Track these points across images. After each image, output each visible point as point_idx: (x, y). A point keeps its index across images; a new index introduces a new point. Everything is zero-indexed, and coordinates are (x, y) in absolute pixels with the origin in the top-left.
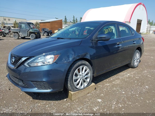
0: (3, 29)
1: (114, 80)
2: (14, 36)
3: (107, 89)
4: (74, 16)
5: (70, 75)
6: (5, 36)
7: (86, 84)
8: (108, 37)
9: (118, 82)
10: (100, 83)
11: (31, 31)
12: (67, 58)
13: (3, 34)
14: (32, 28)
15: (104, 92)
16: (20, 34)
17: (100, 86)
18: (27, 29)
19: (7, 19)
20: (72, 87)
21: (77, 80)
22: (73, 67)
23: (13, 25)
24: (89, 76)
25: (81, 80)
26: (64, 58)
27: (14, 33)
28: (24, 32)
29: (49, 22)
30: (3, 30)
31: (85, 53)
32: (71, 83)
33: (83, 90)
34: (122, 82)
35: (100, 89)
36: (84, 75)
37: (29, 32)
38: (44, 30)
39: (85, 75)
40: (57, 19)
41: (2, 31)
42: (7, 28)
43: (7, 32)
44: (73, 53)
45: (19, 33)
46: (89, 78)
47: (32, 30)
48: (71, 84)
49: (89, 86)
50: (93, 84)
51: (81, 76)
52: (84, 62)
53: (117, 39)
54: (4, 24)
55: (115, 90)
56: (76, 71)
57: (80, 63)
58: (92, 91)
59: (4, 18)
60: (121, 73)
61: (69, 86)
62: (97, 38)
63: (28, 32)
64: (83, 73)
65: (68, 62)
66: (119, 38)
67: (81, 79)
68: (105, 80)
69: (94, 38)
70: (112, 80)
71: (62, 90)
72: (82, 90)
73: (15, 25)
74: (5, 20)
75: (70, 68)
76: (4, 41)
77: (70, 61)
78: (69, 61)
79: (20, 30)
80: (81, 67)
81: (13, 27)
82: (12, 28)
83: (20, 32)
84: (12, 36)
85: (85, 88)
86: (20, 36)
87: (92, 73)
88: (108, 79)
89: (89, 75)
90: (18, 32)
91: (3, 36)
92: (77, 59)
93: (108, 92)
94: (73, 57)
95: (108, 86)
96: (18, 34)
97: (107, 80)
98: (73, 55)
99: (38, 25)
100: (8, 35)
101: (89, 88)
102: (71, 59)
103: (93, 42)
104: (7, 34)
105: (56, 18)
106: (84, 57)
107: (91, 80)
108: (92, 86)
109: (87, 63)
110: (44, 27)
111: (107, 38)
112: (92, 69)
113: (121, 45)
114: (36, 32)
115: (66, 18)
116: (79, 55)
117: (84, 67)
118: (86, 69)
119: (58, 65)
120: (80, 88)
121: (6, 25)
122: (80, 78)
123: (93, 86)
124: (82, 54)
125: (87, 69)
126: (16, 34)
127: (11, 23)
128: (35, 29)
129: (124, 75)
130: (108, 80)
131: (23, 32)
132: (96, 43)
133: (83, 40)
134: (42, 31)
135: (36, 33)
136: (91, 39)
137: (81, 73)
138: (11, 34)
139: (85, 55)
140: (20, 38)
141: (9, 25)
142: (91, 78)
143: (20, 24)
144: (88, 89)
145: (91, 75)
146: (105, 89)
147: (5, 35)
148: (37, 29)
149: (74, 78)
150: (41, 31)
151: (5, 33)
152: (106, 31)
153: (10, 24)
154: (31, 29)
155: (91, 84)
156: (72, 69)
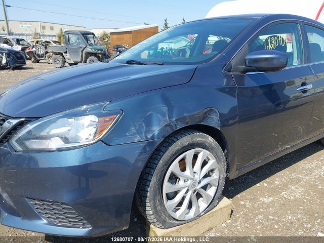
0: (33, 47)
1: (284, 187)
2: (55, 60)
3: (266, 217)
5: (154, 180)
6: (38, 62)
7: (203, 204)
8: (279, 58)
9: (296, 192)
10: (244, 193)
11: (89, 49)
12: (143, 124)
13: (34, 56)
14: (91, 45)
15: (259, 227)
16: (67, 56)
17: (244, 206)
18: (80, 46)
19: (48, 26)
20: (160, 217)
21: (176, 193)
22: (164, 153)
23: (56, 39)
24: (215, 179)
25: (190, 193)
26: (135, 127)
27: (56, 54)
28: (75, 51)
29: (130, 32)
30: (34, 49)
31: (205, 111)
32: (155, 204)
33: (194, 222)
34: (309, 195)
35: (244, 214)
36: (198, 177)
37: (84, 52)
38: (119, 49)
39: (202, 176)
40: (148, 24)
41: (32, 50)
42: (43, 45)
43: (42, 53)
44: (165, 109)
45: (64, 54)
46: (215, 186)
47: (91, 47)
48: (155, 208)
49: (214, 210)
50: (225, 201)
51: (189, 183)
52: (200, 136)
53: (299, 66)
54: (38, 36)
55: (291, 223)
56: (174, 167)
57: (185, 140)
58: (221, 224)
59: (43, 24)
60: (302, 162)
61: (151, 212)
62: (244, 62)
63: (82, 51)
64: (195, 173)
65: (146, 137)
66: (305, 64)
67: (188, 191)
68: (258, 185)
69: (234, 60)
70: (280, 185)
71: (124, 228)
72: (190, 224)
73: (60, 38)
74: (44, 28)
75: (155, 156)
76: (33, 71)
77: (154, 135)
78: (149, 136)
79: (66, 48)
80: (189, 154)
81: (55, 42)
82: (54, 45)
83: (66, 52)
84: (51, 61)
85: (199, 216)
86: (67, 60)
87: (224, 170)
88: (267, 180)
89: (215, 176)
90: (62, 52)
91: (33, 62)
92: (179, 127)
93: (271, 229)
94: (165, 123)
95: (268, 206)
96: (63, 56)
97: (265, 185)
98: (164, 116)
99: (107, 39)
100: (43, 58)
101: (211, 215)
102: (156, 130)
103: (232, 73)
104: (42, 56)
105: (146, 24)
106: (202, 123)
107: (220, 192)
108: (221, 209)
109: (210, 140)
110: (118, 43)
111: (276, 63)
112: (223, 159)
113: (311, 85)
114: (99, 52)
115: (166, 24)
116: (186, 114)
117: (199, 153)
118: (207, 157)
119: (110, 149)
120: (186, 219)
121: (42, 37)
122: (185, 187)
123: (225, 209)
124: (194, 113)
125: (209, 160)
126: (58, 56)
127: (53, 34)
128: (98, 47)
129: (312, 170)
130: (268, 183)
131: (72, 52)
132: (240, 79)
133: (200, 66)
134: (114, 52)
135: (100, 55)
136: (224, 63)
137: (188, 173)
138: (49, 57)
139: (205, 116)
140: (66, 64)
141: (48, 39)
142: (220, 184)
143: (67, 36)
144: (210, 217)
145: (222, 176)
146: (261, 217)
147: (38, 59)
148: (102, 47)
149: (167, 187)
150: (111, 51)
151: (38, 55)
152: (271, 43)
153: (49, 36)
154: (88, 47)
155: (218, 203)
156: (161, 162)
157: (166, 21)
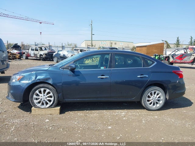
4: (191, 37)
19: (114, 43)
20: (33, 104)
31: (47, 78)
48: (31, 101)
49: (52, 108)
58: (55, 114)
74: (112, 43)
89: (53, 98)
92: (38, 81)
99: (135, 50)
115: (178, 41)
142: (55, 101)
157: (178, 38)
